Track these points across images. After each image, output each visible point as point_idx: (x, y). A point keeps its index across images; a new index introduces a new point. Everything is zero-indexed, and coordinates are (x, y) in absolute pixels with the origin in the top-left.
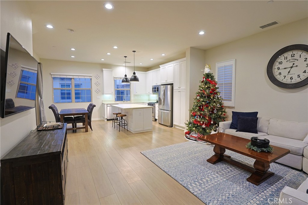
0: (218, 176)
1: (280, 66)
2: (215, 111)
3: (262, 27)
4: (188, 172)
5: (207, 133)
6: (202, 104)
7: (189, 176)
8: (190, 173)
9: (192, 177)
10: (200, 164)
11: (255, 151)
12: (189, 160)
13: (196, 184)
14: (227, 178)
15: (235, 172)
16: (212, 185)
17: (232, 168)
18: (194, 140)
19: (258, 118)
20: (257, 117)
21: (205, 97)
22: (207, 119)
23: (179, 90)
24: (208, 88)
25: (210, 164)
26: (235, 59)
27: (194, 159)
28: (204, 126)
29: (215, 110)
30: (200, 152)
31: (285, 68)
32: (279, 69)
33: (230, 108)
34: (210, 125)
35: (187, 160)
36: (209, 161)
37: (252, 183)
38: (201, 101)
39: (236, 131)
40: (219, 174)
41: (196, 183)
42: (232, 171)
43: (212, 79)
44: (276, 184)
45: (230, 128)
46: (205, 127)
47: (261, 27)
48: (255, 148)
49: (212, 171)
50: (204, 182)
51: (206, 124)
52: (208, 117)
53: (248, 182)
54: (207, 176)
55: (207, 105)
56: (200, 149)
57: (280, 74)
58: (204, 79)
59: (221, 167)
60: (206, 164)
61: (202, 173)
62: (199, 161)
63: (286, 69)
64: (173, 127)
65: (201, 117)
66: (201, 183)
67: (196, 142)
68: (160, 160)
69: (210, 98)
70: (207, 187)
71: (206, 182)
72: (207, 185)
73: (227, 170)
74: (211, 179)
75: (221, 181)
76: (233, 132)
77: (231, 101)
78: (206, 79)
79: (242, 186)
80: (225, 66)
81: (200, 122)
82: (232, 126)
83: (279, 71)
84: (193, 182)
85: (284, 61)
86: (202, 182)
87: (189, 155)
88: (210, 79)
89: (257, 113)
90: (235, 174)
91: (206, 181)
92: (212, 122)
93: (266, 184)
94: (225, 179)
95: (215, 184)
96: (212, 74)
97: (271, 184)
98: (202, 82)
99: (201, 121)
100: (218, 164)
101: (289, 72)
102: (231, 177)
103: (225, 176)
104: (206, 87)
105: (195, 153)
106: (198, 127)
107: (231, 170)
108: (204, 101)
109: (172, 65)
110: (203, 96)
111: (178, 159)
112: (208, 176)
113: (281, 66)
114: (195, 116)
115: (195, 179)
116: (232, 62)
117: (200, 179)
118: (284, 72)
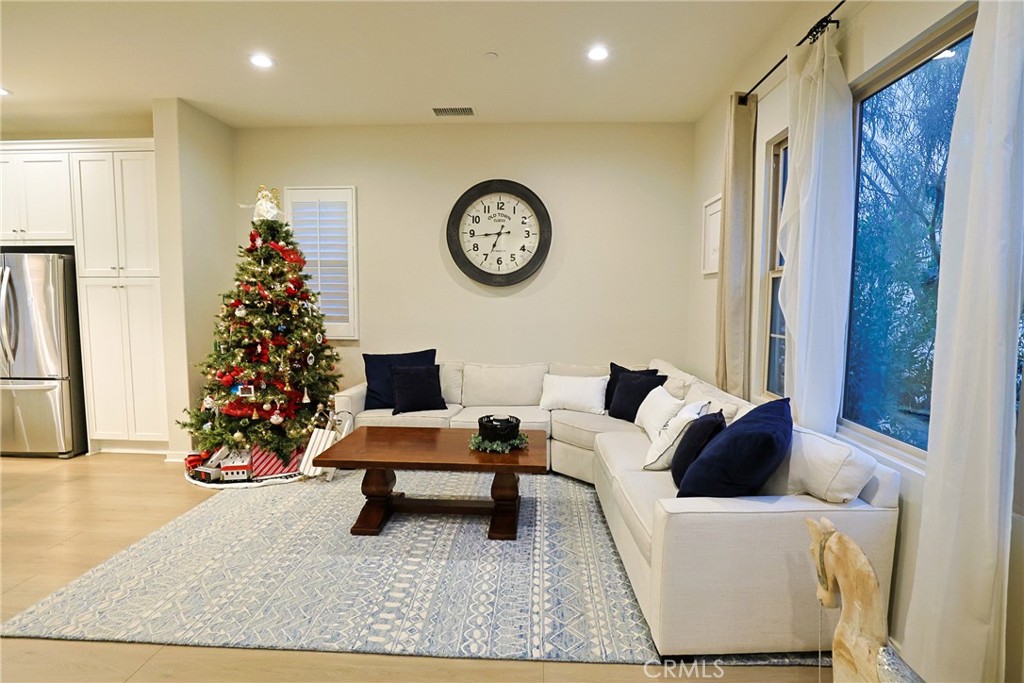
0: (420, 562)
1: (474, 226)
2: (311, 358)
3: (438, 111)
4: (327, 597)
5: (290, 440)
6: (260, 336)
7: (340, 610)
8: (333, 596)
9: (352, 605)
10: (339, 554)
11: (498, 452)
12: (290, 557)
13: (386, 621)
14: (446, 556)
15: (446, 531)
16: (429, 595)
17: (432, 523)
18: (243, 481)
19: (438, 366)
20: (436, 363)
21: (270, 310)
22: (287, 388)
23: (115, 282)
24: (278, 276)
25: (368, 541)
26: (353, 187)
27: (305, 547)
28: (276, 419)
29: (311, 355)
30: (301, 515)
31: (486, 235)
32: (472, 234)
33: (344, 343)
34: (297, 412)
35: (282, 560)
36: (357, 530)
37: (503, 539)
38: (258, 325)
39: (394, 414)
40: (417, 556)
41: (382, 615)
42: (439, 530)
43: (288, 244)
44: (538, 518)
45: (366, 409)
46: (281, 420)
47: (435, 110)
48: (497, 446)
49: (391, 555)
50: (401, 601)
51: (283, 411)
52: (290, 385)
53: (493, 543)
54: (392, 579)
55: (281, 338)
56: (292, 504)
57: (476, 247)
58: (259, 242)
59: (403, 533)
60: (357, 543)
61: (370, 577)
62: (324, 545)
63: (487, 238)
64: (87, 451)
65: (264, 387)
66: (399, 609)
67: (255, 484)
68: (159, 615)
69: (290, 313)
70: (420, 609)
71: (405, 597)
72: (416, 604)
73: (427, 536)
74: (411, 581)
75: (439, 571)
76: (383, 417)
77: (346, 319)
78: (264, 241)
79: (491, 559)
80: (321, 205)
81: (258, 406)
82: (372, 401)
83: (474, 240)
84: (371, 620)
85: (484, 217)
86: (398, 605)
87: (274, 540)
88: (282, 243)
89: (433, 352)
90: (452, 537)
91: (404, 595)
92: (306, 400)
93: (525, 528)
94: (443, 563)
95: (433, 587)
96: (287, 225)
97: (532, 524)
98: (251, 251)
99: (264, 403)
100: (390, 528)
101: (494, 245)
102: (452, 548)
103: (436, 554)
104: (270, 270)
105: (288, 526)
106: (250, 425)
107: (435, 530)
108: (271, 323)
109: (63, 156)
110: (255, 306)
111: (243, 574)
112: (395, 576)
113: (479, 229)
114: (233, 384)
115: (367, 606)
116: (346, 195)
117: (382, 598)
118: (485, 245)
